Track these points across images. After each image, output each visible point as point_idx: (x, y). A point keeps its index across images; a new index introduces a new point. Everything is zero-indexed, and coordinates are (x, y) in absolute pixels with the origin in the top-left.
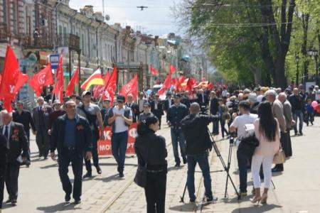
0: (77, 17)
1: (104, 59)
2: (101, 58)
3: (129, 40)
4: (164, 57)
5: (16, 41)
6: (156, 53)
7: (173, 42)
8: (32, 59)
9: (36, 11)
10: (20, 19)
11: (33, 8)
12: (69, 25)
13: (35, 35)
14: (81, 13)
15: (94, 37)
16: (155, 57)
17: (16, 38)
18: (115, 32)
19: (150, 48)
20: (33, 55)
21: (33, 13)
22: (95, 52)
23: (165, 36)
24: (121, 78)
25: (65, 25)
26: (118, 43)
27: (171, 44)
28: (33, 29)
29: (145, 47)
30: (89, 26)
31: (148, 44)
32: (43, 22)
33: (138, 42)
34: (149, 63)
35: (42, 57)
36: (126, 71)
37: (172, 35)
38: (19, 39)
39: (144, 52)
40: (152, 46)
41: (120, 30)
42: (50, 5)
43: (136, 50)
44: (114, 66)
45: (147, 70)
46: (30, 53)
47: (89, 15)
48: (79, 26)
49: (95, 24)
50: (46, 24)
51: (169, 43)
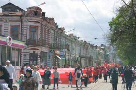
0: (68, 38)
1: (76, 53)
2: (75, 53)
3: (86, 46)
4: (99, 54)
5: (47, 46)
6: (96, 52)
7: (103, 48)
8: (52, 53)
9: (54, 35)
10: (49, 38)
11: (53, 34)
12: (65, 40)
13: (54, 44)
14: (69, 36)
15: (73, 45)
16: (95, 54)
17: (47, 45)
18: (81, 43)
19: (94, 50)
20: (52, 51)
21: (53, 36)
22: (73, 51)
23: (100, 45)
24: (82, 61)
25: (63, 40)
26: (82, 48)
27: (102, 49)
28: (53, 42)
29: (92, 49)
30: (72, 41)
31: (93, 48)
32: (56, 39)
33: (89, 48)
34: (93, 56)
35: (55, 52)
36: (84, 58)
37: (102, 45)
38: (48, 45)
39: (91, 51)
40: (94, 49)
41: (83, 43)
42: (59, 33)
43: (88, 51)
44: (80, 56)
45: (92, 58)
46: (51, 50)
47: (72, 37)
48: (68, 41)
49: (74, 40)
50: (57, 40)
51: (101, 48)
